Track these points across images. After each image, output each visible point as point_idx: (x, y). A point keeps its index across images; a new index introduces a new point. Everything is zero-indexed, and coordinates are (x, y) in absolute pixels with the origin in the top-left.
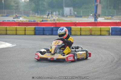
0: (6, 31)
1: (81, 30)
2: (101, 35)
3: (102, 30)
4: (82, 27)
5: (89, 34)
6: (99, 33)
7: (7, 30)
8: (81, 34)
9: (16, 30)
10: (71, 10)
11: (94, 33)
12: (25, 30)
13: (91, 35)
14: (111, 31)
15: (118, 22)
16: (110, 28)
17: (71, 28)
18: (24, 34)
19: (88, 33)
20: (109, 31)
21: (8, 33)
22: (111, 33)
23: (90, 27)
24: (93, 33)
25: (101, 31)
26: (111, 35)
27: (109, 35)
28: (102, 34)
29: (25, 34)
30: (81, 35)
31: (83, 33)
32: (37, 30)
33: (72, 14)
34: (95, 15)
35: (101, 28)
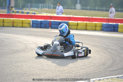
1: (3, 21)
2: (22, 27)
3: (24, 22)
4: (4, 18)
5: (12, 26)
6: (21, 25)
11: (17, 25)
13: (13, 26)
14: (31, 24)
15: (33, 15)
19: (11, 24)
20: (30, 24)
22: (31, 25)
24: (15, 25)
25: (22, 23)
26: (31, 27)
27: (30, 27)
28: (24, 26)
30: (3, 26)
31: (5, 24)
34: (8, 7)
35: (22, 20)
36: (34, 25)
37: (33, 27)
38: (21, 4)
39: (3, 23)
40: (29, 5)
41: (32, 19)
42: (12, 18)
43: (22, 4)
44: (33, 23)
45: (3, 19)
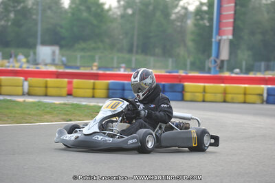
0: (44, 89)
1: (204, 91)
2: (245, 102)
3: (248, 92)
5: (222, 100)
6: (241, 98)
7: (46, 87)
8: (206, 99)
10: (54, 53)
11: (233, 98)
13: (225, 101)
14: (265, 95)
16: (263, 89)
17: (183, 87)
18: (91, 94)
19: (220, 97)
20: (261, 95)
21: (49, 93)
22: (265, 98)
23: (223, 85)
24: (229, 97)
25: (245, 94)
26: (265, 103)
27: (262, 103)
28: (248, 100)
30: (204, 101)
31: (208, 97)
32: (111, 87)
33: (57, 62)
34: (215, 62)
35: (245, 88)
36: (272, 98)
37: (268, 102)
38: (244, 63)
39: (204, 96)
40: (263, 64)
41: (267, 84)
42: (223, 83)
43: (246, 64)
44: (269, 94)
45: (204, 87)
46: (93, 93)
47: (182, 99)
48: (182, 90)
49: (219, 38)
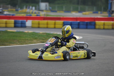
7: (39, 24)
9: (47, 24)
12: (55, 24)
13: (113, 29)
17: (95, 23)
23: (112, 22)
29: (55, 28)
30: (104, 29)
34: (110, 11)
45: (104, 23)
46: (55, 26)
47: (95, 28)
48: (95, 24)
49: (111, 1)
